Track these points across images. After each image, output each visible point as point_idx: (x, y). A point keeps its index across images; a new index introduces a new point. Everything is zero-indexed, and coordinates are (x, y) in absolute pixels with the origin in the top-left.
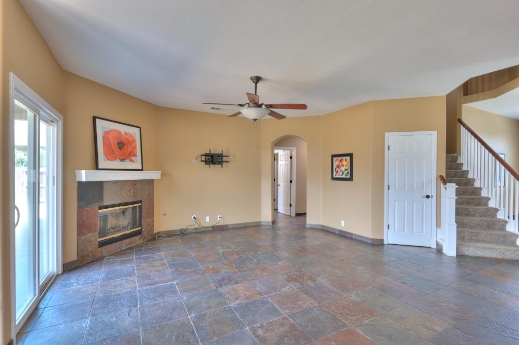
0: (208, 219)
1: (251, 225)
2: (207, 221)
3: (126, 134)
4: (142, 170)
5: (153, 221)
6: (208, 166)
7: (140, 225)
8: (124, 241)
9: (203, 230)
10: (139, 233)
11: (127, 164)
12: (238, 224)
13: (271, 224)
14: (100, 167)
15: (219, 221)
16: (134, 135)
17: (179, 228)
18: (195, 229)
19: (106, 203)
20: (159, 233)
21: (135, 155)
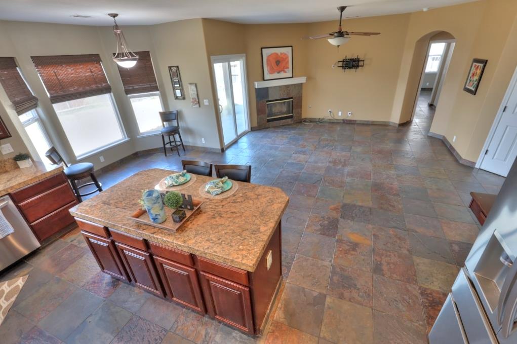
0: (340, 114)
1: (377, 123)
2: (340, 115)
3: (281, 54)
4: (293, 77)
5: (301, 111)
6: (344, 70)
7: (292, 113)
8: (281, 121)
9: (335, 121)
10: (291, 117)
11: (282, 75)
12: (365, 121)
13: (397, 126)
14: (265, 79)
15: (349, 116)
16: (287, 53)
17: (319, 118)
18: (330, 119)
19: (270, 99)
20: (306, 119)
21: (288, 68)
